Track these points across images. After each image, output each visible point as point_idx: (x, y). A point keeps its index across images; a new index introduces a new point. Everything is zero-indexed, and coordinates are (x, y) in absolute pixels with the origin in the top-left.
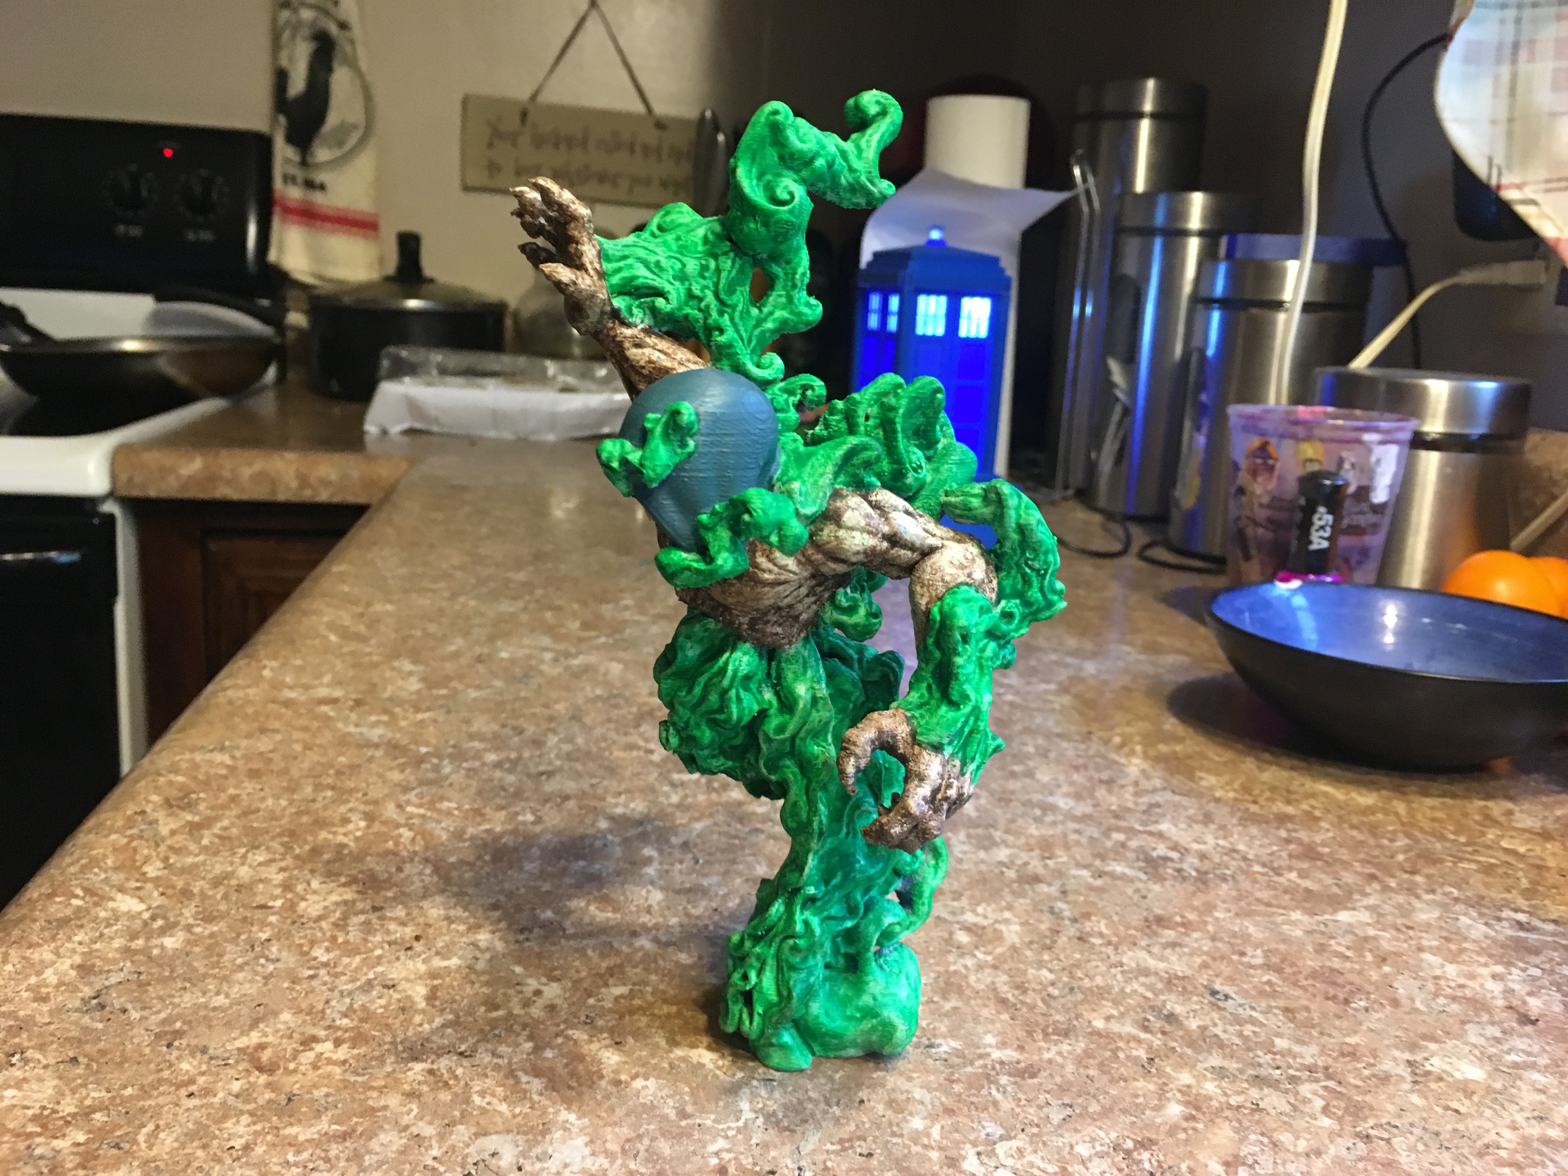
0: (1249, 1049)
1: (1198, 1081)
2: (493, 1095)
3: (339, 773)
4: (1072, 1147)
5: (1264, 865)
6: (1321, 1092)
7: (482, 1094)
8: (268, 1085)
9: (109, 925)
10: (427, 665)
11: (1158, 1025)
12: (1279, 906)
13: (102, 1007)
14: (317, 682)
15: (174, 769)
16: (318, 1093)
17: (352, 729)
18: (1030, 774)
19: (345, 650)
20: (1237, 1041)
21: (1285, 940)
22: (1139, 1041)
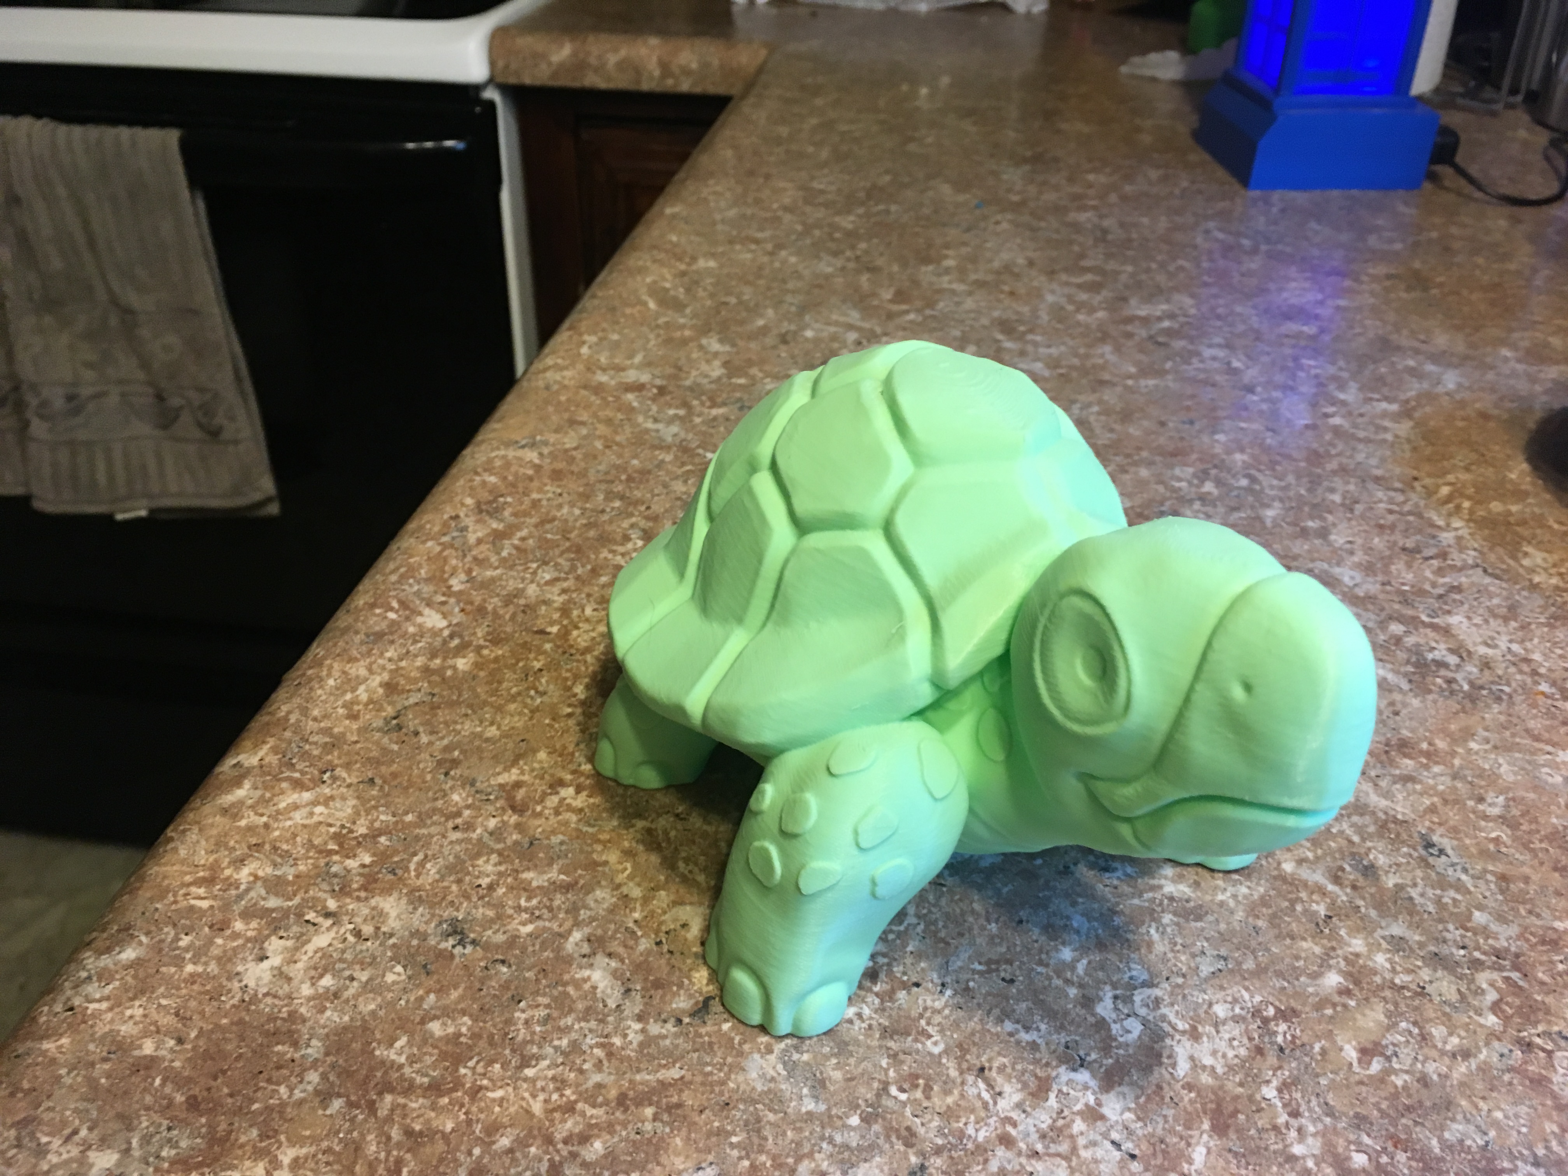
0: (1441, 921)
1: (1370, 951)
2: (696, 864)
3: (630, 479)
4: (1210, 1005)
5: (1554, 684)
6: (1500, 984)
7: (687, 860)
8: (518, 826)
9: (415, 642)
10: (734, 345)
11: (1352, 877)
12: (1548, 742)
13: (399, 727)
14: (629, 362)
15: (489, 468)
16: (556, 840)
17: (650, 425)
18: (1323, 533)
19: (661, 321)
20: (1431, 908)
21: (1538, 787)
22: (1323, 893)
